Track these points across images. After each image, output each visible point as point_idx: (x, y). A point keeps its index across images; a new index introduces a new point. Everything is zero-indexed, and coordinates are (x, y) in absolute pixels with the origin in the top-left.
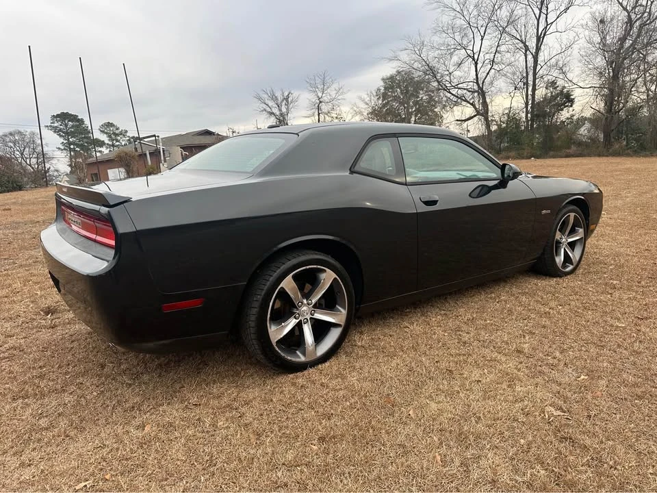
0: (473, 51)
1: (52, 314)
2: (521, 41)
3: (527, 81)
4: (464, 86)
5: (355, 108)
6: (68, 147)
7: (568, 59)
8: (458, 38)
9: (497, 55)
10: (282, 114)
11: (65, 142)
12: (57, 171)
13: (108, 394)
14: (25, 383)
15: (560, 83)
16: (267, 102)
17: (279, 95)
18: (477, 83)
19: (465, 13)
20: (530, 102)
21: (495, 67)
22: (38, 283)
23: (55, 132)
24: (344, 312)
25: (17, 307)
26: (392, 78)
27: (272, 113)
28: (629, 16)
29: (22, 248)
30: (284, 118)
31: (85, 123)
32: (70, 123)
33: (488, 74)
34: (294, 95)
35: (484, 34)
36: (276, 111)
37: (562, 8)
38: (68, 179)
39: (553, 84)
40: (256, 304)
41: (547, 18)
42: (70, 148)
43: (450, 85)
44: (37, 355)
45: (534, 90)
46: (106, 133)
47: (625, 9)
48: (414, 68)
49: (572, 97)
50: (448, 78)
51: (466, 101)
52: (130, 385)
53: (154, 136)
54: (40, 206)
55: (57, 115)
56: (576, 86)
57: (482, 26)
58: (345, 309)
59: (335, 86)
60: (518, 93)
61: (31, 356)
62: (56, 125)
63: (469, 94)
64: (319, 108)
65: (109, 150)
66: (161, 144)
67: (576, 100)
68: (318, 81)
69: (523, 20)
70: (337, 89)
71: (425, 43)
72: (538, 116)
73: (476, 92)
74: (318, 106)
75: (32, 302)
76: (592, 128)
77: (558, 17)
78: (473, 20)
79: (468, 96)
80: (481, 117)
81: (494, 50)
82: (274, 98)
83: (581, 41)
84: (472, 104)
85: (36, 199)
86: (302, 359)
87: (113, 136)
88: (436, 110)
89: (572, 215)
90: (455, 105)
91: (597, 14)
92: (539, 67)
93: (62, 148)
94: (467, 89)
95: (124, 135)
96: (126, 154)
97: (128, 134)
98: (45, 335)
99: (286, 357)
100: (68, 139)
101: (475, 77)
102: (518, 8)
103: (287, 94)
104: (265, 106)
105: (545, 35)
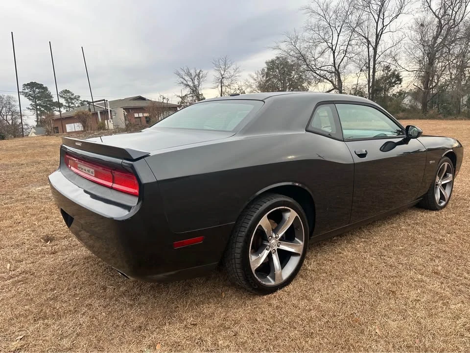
0: (332, 44)
1: (51, 242)
2: (365, 37)
3: (369, 65)
4: (325, 68)
5: (247, 83)
6: (35, 107)
7: (399, 50)
8: (322, 34)
9: (349, 47)
10: (194, 86)
11: (33, 104)
12: (27, 125)
13: (115, 314)
14: (42, 305)
15: (393, 68)
16: (184, 76)
17: (192, 71)
18: (335, 66)
19: (327, 17)
20: (371, 81)
21: (348, 55)
22: (34, 215)
23: (26, 96)
24: (302, 243)
25: (20, 235)
26: (273, 62)
27: (187, 85)
28: (440, 22)
29: (15, 186)
30: (196, 89)
31: (49, 90)
32: (37, 90)
33: (342, 60)
34: (204, 72)
35: (340, 32)
36: (191, 84)
37: (394, 15)
38: (35, 131)
39: (388, 68)
40: (241, 240)
41: (383, 22)
42: (37, 109)
43: (315, 67)
44: (47, 279)
45: (374, 72)
46: (64, 98)
47: (437, 17)
48: (290, 55)
49: (401, 77)
50: (313, 63)
51: (327, 79)
52: (131, 305)
53: (104, 100)
54: (21, 152)
55: (28, 84)
56: (404, 70)
57: (338, 26)
58: (302, 241)
59: (234, 66)
60: (363, 74)
61: (42, 279)
62: (26, 91)
63: (328, 74)
64: (221, 82)
65: (66, 110)
66: (109, 106)
67: (403, 79)
68: (222, 63)
69: (366, 23)
70: (235, 68)
71: (299, 37)
72: (377, 90)
73: (332, 72)
74: (221, 81)
75: (33, 231)
76: (412, 99)
77: (391, 22)
78: (332, 22)
79: (328, 75)
80: (337, 90)
81: (347, 43)
82: (189, 74)
83: (406, 38)
84: (330, 81)
85: (17, 146)
86: (273, 283)
87: (69, 100)
88: (303, 85)
89: (446, 164)
90: (319, 82)
91: (419, 20)
92: (377, 56)
93: (31, 108)
94: (327, 71)
95: (77, 100)
96: (83, 113)
97: (80, 99)
98: (49, 261)
99: (262, 282)
100: (36, 102)
101: (333, 62)
102: (364, 14)
103: (198, 72)
104: (182, 80)
105: (381, 34)
